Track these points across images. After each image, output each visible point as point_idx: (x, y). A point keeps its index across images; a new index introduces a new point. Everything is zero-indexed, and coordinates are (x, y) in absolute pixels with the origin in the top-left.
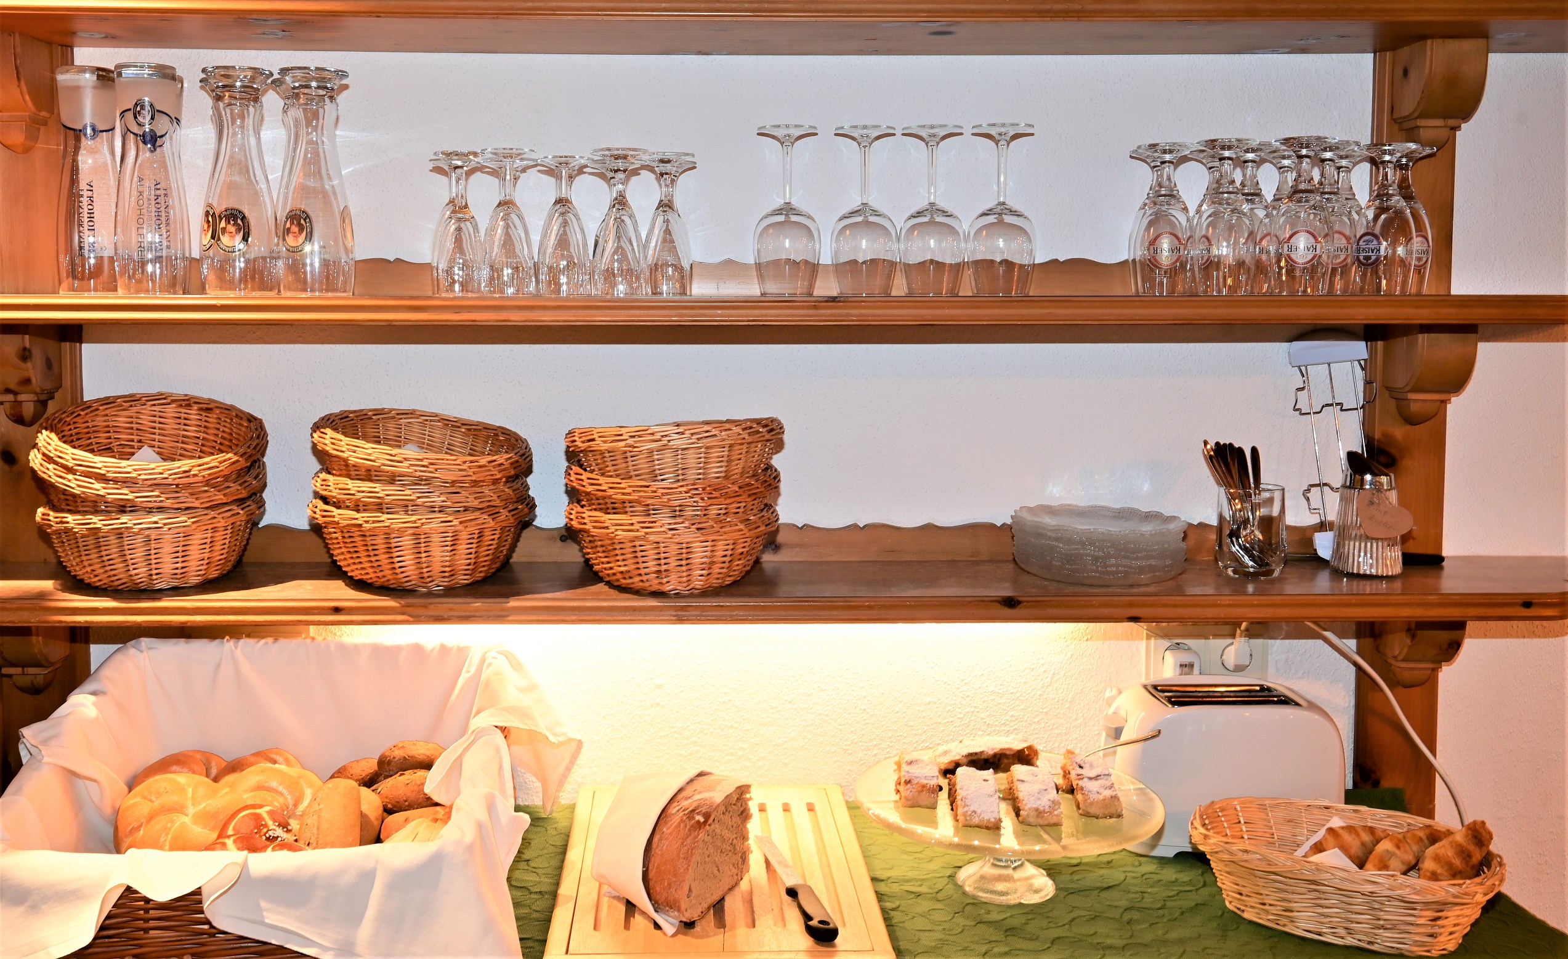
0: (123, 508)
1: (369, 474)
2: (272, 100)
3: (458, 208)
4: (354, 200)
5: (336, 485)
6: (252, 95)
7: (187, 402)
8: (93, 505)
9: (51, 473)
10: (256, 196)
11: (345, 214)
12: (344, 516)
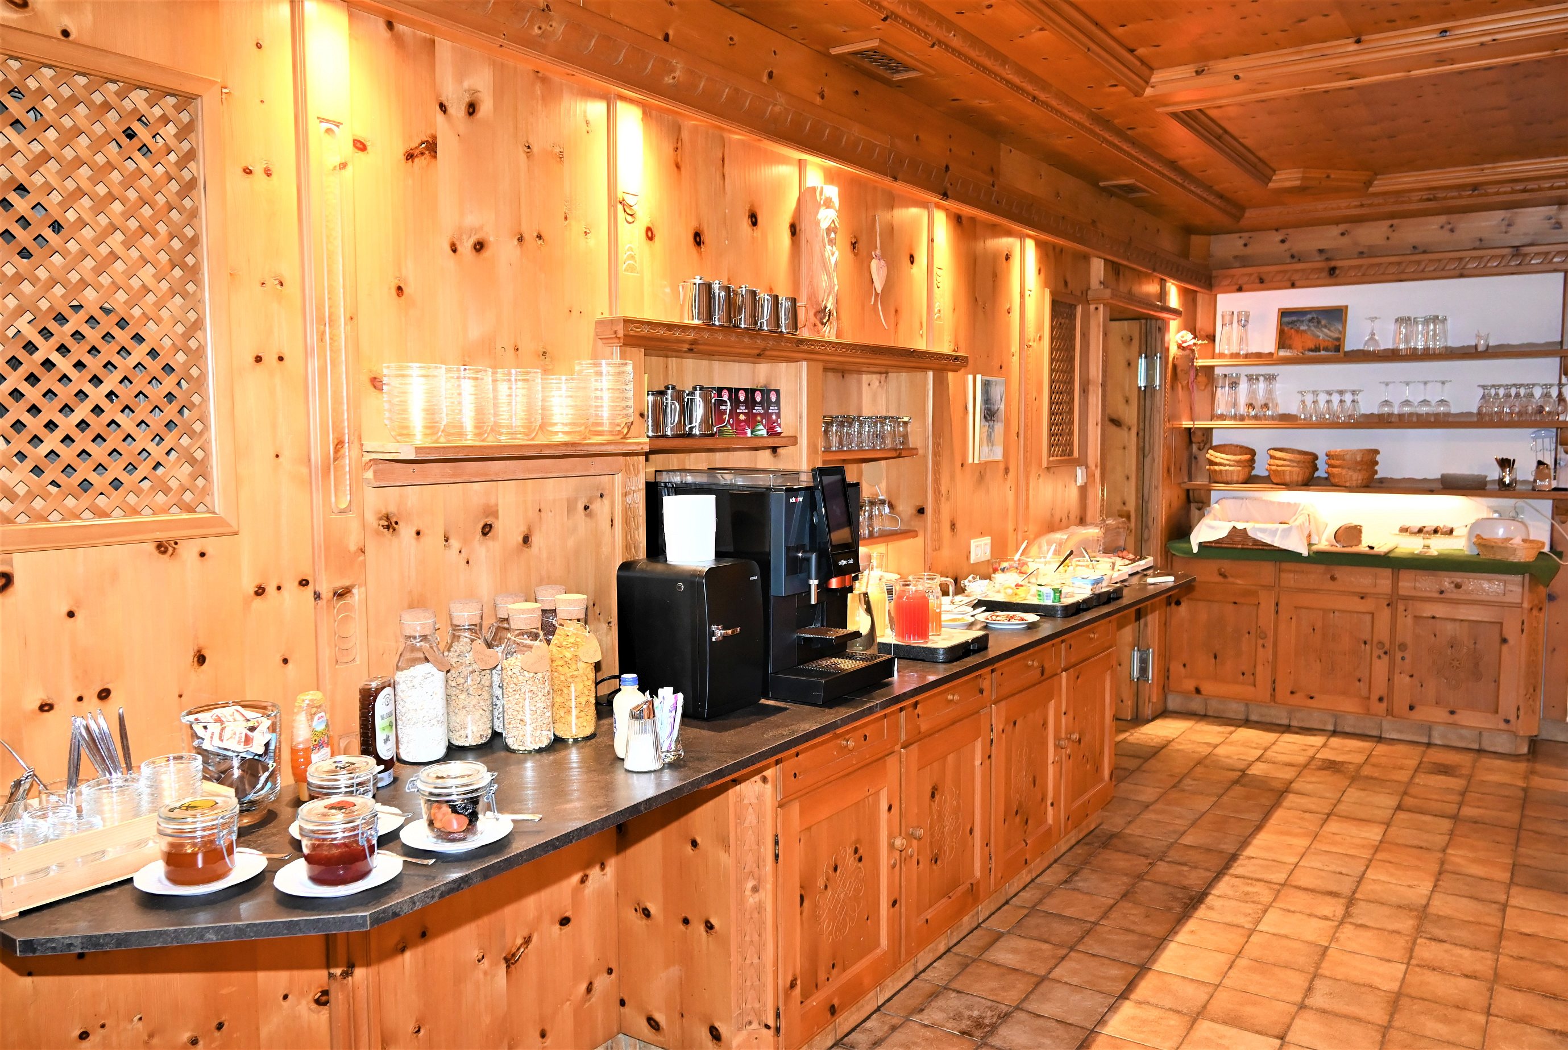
0: (1225, 465)
1: (1280, 459)
2: (1261, 379)
3: (1303, 402)
4: (1279, 401)
5: (1272, 461)
6: (1257, 379)
7: (1237, 446)
8: (1221, 464)
9: (1212, 458)
10: (1256, 399)
11: (1277, 404)
12: (1273, 468)
